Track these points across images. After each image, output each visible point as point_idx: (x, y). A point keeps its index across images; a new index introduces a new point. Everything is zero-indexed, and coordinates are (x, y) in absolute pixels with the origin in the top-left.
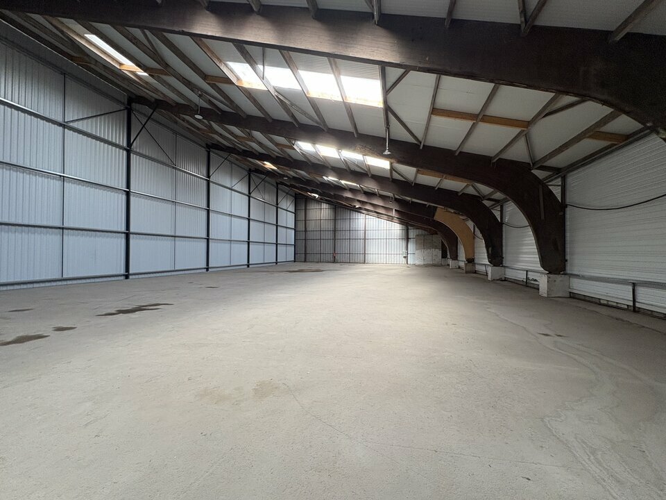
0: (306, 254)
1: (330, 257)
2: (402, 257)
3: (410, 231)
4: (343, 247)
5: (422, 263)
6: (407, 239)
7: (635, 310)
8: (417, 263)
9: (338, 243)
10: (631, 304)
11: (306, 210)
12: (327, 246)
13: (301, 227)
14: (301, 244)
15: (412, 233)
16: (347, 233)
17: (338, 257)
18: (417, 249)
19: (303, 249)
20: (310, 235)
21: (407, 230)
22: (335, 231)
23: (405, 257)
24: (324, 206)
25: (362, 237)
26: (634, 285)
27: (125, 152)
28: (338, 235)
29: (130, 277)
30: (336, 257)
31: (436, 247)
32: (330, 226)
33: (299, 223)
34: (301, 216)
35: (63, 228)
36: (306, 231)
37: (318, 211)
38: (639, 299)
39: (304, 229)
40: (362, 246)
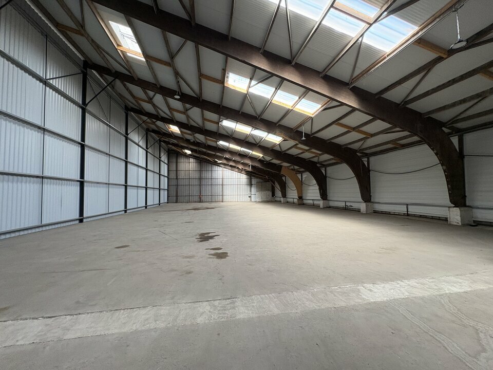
0: (177, 196)
1: (197, 199)
2: (248, 196)
3: (252, 179)
4: (206, 191)
5: (260, 200)
6: (251, 185)
7: (408, 215)
8: (258, 200)
9: (203, 188)
10: (406, 213)
11: (177, 163)
12: (195, 191)
13: (173, 175)
14: (173, 189)
15: (254, 181)
16: (210, 181)
17: (203, 198)
18: (257, 191)
19: (175, 193)
20: (181, 182)
21: (251, 179)
22: (200, 179)
23: (249, 197)
24: (192, 160)
25: (221, 183)
26: (407, 205)
27: (81, 110)
28: (204, 182)
29: (84, 220)
30: (202, 198)
31: (268, 190)
32: (197, 175)
33: (171, 172)
34: (173, 167)
35: (43, 177)
36: (177, 179)
37: (187, 164)
38: (409, 210)
39: (175, 178)
40: (221, 189)
